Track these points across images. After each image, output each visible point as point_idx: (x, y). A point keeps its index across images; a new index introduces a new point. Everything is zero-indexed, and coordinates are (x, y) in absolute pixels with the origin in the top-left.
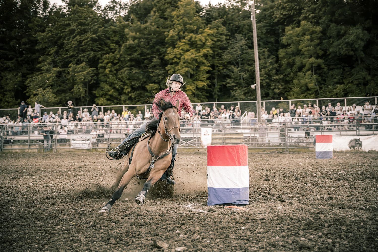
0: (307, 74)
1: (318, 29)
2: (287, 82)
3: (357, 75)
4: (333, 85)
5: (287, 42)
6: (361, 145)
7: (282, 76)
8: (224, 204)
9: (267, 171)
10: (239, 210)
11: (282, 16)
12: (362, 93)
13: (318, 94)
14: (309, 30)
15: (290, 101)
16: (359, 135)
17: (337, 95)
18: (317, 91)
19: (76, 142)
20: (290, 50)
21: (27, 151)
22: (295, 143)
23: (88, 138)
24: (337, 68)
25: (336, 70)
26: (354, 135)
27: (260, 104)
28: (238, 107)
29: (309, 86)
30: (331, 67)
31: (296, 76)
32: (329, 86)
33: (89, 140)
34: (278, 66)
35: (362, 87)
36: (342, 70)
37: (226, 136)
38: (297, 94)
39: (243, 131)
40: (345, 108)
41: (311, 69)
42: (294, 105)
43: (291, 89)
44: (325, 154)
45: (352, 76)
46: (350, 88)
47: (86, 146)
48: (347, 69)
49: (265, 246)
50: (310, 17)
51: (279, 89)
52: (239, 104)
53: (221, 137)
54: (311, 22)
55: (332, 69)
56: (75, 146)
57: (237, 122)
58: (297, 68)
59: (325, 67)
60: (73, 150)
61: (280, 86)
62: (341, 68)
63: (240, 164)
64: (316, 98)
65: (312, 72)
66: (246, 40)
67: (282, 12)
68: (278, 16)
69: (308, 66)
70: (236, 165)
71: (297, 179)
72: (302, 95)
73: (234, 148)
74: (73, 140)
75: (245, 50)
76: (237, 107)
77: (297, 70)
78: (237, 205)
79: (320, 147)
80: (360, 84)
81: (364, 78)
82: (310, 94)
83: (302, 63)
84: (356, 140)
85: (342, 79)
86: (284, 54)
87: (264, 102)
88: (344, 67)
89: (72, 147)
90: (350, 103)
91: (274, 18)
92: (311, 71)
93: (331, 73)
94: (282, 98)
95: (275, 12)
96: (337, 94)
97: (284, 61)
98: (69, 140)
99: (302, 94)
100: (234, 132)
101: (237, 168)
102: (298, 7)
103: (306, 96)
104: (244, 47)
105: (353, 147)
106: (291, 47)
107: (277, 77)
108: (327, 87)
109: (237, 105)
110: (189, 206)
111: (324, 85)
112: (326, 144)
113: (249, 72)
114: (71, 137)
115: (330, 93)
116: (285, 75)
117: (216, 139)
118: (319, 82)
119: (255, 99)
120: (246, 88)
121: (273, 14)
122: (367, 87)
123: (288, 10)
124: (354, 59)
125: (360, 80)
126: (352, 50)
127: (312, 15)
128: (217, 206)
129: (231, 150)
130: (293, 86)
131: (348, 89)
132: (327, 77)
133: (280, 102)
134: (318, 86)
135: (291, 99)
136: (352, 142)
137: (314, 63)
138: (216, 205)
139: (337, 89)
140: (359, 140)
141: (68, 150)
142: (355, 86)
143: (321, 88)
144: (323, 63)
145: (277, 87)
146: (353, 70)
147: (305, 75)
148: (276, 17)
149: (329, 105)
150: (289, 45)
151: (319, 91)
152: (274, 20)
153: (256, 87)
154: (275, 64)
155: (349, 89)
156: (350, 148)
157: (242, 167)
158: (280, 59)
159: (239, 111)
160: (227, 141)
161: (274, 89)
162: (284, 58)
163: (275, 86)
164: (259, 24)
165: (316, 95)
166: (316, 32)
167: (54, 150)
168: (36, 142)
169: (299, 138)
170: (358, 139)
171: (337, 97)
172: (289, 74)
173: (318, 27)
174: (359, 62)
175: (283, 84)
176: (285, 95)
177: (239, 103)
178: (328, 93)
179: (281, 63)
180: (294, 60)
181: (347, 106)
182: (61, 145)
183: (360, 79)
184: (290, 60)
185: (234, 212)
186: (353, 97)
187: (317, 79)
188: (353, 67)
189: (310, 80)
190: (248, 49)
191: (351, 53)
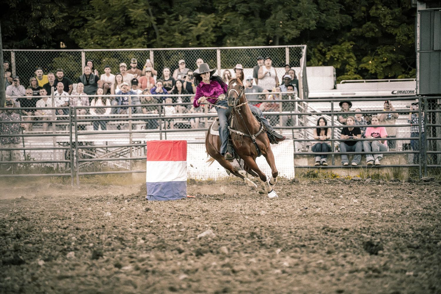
4: (189, 15)
12: (256, 36)
13: (155, 36)
15: (82, 52)
17: (199, 40)
18: (151, 28)
29: (132, 15)
32: (181, 18)
35: (257, 22)
38: (103, 34)
43: (86, 21)
46: (228, 22)
61: (55, 12)
64: (149, 46)
72: (115, 38)
80: (252, 13)
82: (135, 37)
90: (229, 60)
94: (63, 45)
96: (198, 37)
99: (113, 35)
103: (123, 40)
108: (177, 19)
111: (170, 13)
115: (181, 33)
118: (155, 5)
122: (268, 21)
130: (90, 12)
131: (224, 26)
133: (57, 54)
134: (154, 15)
135: (87, 46)
139: (200, 25)
143: (160, 22)
149: (181, 66)
151: (155, 27)
155: (228, 26)
161: (39, 18)
163: (42, 10)
165: (149, 39)
171: (200, 45)
176: (71, 36)
178: (177, 34)
181: (222, 67)
186: (235, 45)
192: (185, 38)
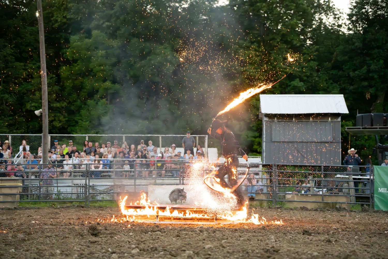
0: (99, 103)
1: (115, 43)
2: (71, 113)
5: (73, 57)
6: (185, 197)
7: (65, 104)
11: (65, 20)
14: (103, 44)
16: (181, 184)
20: (77, 68)
29: (102, 120)
31: (85, 104)
34: (59, 89)
40: (160, 150)
41: (106, 96)
50: (104, 26)
51: (60, 121)
52: (10, 138)
54: (106, 33)
58: (86, 94)
65: (107, 100)
66: (11, 48)
67: (64, 15)
68: (59, 20)
69: (101, 92)
75: (11, 62)
76: (7, 141)
77: (87, 97)
83: (93, 87)
84: (179, 191)
86: (68, 73)
87: (49, 136)
90: (167, 144)
91: (53, 21)
92: (105, 99)
95: (55, 13)
97: (68, 83)
102: (87, 11)
104: (9, 58)
105: (176, 200)
106: (78, 65)
107: (58, 105)
109: (8, 139)
113: (17, 95)
120: (11, 118)
121: (52, 17)
123: (74, 13)
127: (107, 23)
136: (173, 193)
145: (57, 119)
146: (159, 101)
147: (97, 103)
148: (56, 21)
150: (75, 61)
152: (53, 25)
153: (41, 113)
154: (56, 86)
156: (171, 201)
158: (62, 80)
159: (9, 148)
162: (67, 78)
164: (32, 28)
166: (113, 47)
170: (182, 188)
172: (75, 101)
173: (116, 40)
175: (66, 114)
177: (10, 136)
179: (63, 85)
180: (82, 82)
184: (76, 82)
189: (104, 111)
190: (14, 62)
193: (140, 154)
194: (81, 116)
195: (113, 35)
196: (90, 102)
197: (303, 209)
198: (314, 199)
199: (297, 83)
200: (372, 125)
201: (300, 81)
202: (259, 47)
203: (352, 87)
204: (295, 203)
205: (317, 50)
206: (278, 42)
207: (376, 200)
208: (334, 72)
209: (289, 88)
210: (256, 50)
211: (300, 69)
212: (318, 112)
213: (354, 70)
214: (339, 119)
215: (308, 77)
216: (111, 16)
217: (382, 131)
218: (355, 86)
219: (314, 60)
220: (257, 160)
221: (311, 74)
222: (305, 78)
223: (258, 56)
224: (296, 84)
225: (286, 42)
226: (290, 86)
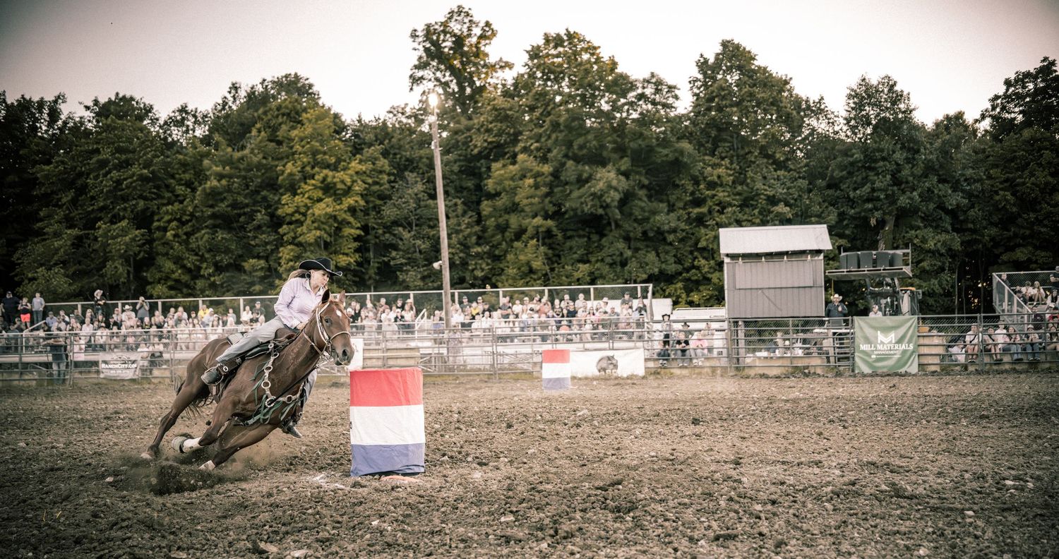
0: (529, 245)
1: (547, 169)
2: (497, 258)
3: (609, 248)
4: (572, 265)
5: (495, 190)
6: (616, 366)
7: (488, 247)
8: (381, 474)
9: (459, 413)
10: (406, 482)
11: (486, 144)
12: (618, 278)
13: (549, 279)
14: (531, 170)
15: (501, 290)
16: (613, 349)
17: (579, 281)
18: (546, 275)
19: (111, 366)
20: (502, 201)
21: (16, 383)
22: (510, 364)
23: (133, 358)
24: (580, 236)
25: (577, 239)
26: (605, 349)
27: (449, 296)
28: (411, 300)
29: (533, 266)
30: (569, 233)
31: (512, 247)
32: (566, 267)
33: (134, 362)
34: (480, 230)
35: (618, 269)
36: (586, 239)
37: (389, 354)
38: (514, 279)
39: (420, 344)
40: (592, 304)
41: (536, 235)
42: (508, 298)
43: (503, 270)
44: (558, 382)
45: (601, 250)
46: (599, 270)
47: (129, 374)
48: (595, 237)
49: (448, 541)
50: (532, 147)
51: (483, 270)
52: (412, 296)
53: (380, 354)
54: (535, 157)
55: (570, 237)
56: (109, 374)
57: (408, 328)
58: (513, 234)
59: (560, 235)
60: (104, 381)
61: (484, 266)
62: (584, 236)
63: (408, 403)
64: (545, 286)
65: (538, 241)
66: (424, 184)
67: (485, 138)
68: (479, 144)
69: (530, 231)
70: (400, 404)
71: (510, 426)
72: (522, 281)
73: (399, 374)
74: (105, 362)
75: (423, 200)
76: (409, 301)
77: (513, 238)
78: (405, 475)
79: (550, 371)
80: (615, 263)
81: (621, 254)
82: (535, 280)
83: (521, 226)
84: (609, 358)
85: (587, 254)
86: (490, 209)
87: (456, 292)
88: (589, 233)
89: (102, 376)
90: (599, 295)
91: (472, 147)
92: (535, 240)
93: (568, 244)
94: (487, 286)
95: (474, 137)
96: (578, 280)
97: (491, 222)
98: (96, 363)
99: (522, 279)
100: (403, 346)
101: (404, 408)
102: (512, 131)
103: (527, 283)
104: (420, 196)
105: (604, 370)
107: (479, 249)
108: (563, 267)
109: (409, 298)
110: (318, 478)
111: (559, 264)
112: (560, 364)
113: (430, 240)
114: (100, 357)
115: (567, 277)
116: (493, 246)
117: (370, 358)
118: (549, 259)
119: (440, 287)
120: (425, 268)
121: (471, 141)
122: (626, 268)
123: (496, 136)
124: (605, 222)
125: (614, 257)
126: (601, 207)
127: (536, 145)
128: (368, 477)
129: (392, 378)
130: (506, 264)
131: (596, 272)
132: (563, 251)
133: (484, 293)
134: (548, 265)
135: (504, 287)
136: (601, 362)
137: (541, 226)
138: (366, 475)
139: (579, 271)
140: (613, 357)
141: (96, 381)
142: (607, 267)
143: (552, 270)
144: (556, 226)
145: (478, 267)
146: (604, 239)
147: (526, 246)
148: (476, 146)
149: (566, 299)
150: (498, 194)
151: (549, 273)
152: (472, 150)
153: (441, 266)
154: (476, 227)
155: (598, 272)
156: (600, 371)
157: (412, 408)
158: (483, 218)
159: (411, 309)
160: (391, 362)
161: (474, 270)
162: (490, 216)
163: (476, 264)
165: (544, 282)
166: (543, 174)
167: (68, 383)
168: (34, 368)
169: (516, 355)
171: (579, 285)
172: (500, 244)
173: (546, 165)
174: (613, 227)
175: (489, 261)
176: (494, 280)
177: (412, 293)
178: (564, 278)
179: (485, 225)
180: (507, 220)
181: (595, 299)
182: (81, 373)
183: (614, 254)
184: (500, 220)
185: (397, 487)
186: (603, 284)
187: (546, 254)
188: (602, 235)
189: (535, 255)
190: (427, 200)
191: (600, 211)
192: (569, 280)
193: (565, 312)
194: (508, 262)
195: (544, 160)
196: (516, 244)
197: (764, 376)
198: (780, 363)
199: (781, 208)
200: (859, 267)
201: (786, 205)
202: (731, 163)
203: (853, 211)
204: (757, 369)
205: (807, 165)
206: (756, 157)
207: (857, 359)
208: (830, 192)
209: (771, 216)
210: (727, 168)
211: (785, 190)
212: (792, 249)
213: (855, 189)
214: (821, 257)
215: (796, 200)
216: (540, 136)
217: (872, 274)
218: (857, 210)
219: (804, 178)
220: (720, 312)
221: (800, 196)
222: (792, 201)
223: (730, 175)
224: (780, 210)
225: (767, 156)
226: (773, 212)
